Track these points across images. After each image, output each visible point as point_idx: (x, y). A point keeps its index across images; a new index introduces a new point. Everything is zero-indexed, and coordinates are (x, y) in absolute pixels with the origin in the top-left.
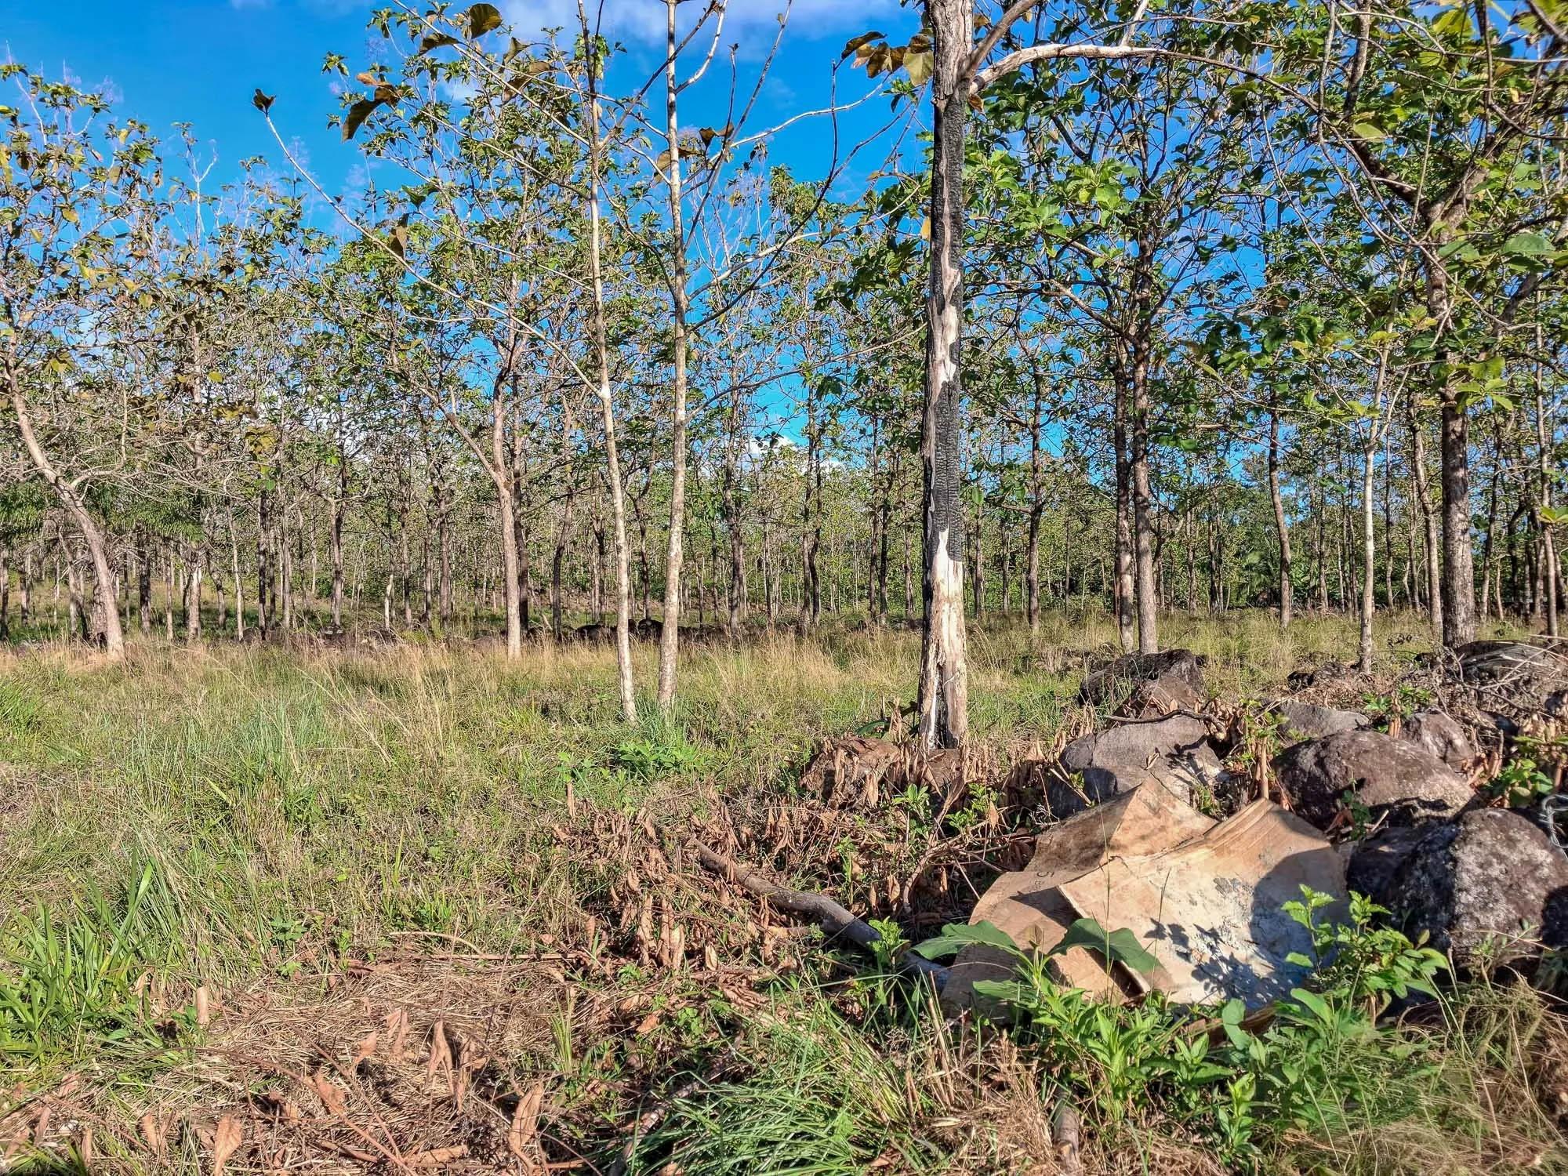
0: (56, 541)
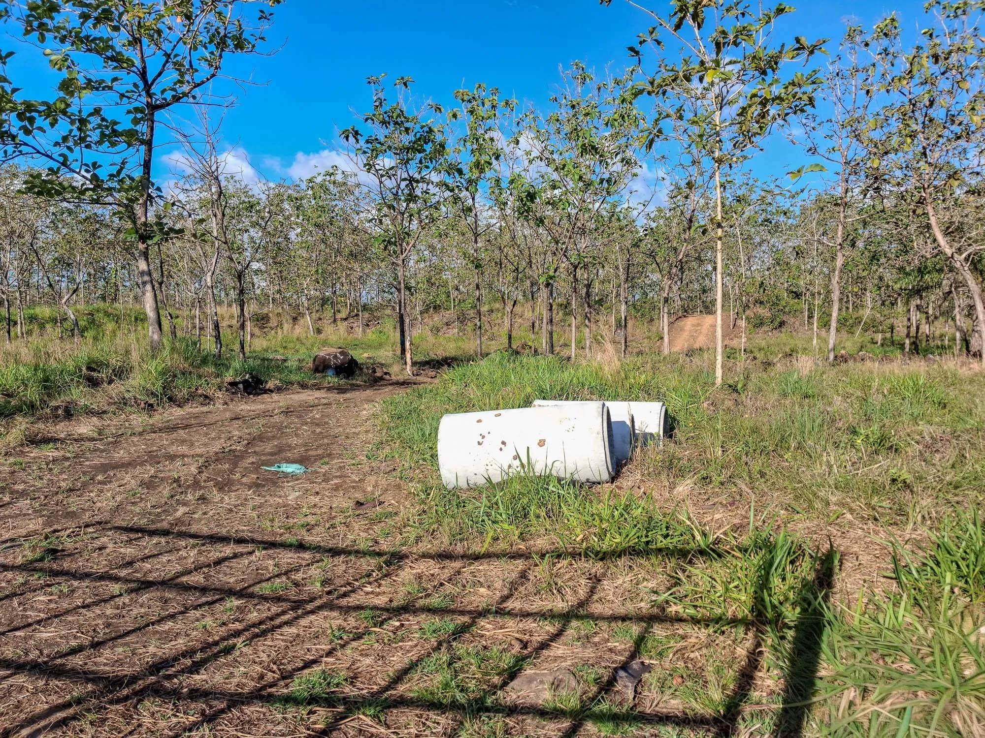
0: (951, 292)
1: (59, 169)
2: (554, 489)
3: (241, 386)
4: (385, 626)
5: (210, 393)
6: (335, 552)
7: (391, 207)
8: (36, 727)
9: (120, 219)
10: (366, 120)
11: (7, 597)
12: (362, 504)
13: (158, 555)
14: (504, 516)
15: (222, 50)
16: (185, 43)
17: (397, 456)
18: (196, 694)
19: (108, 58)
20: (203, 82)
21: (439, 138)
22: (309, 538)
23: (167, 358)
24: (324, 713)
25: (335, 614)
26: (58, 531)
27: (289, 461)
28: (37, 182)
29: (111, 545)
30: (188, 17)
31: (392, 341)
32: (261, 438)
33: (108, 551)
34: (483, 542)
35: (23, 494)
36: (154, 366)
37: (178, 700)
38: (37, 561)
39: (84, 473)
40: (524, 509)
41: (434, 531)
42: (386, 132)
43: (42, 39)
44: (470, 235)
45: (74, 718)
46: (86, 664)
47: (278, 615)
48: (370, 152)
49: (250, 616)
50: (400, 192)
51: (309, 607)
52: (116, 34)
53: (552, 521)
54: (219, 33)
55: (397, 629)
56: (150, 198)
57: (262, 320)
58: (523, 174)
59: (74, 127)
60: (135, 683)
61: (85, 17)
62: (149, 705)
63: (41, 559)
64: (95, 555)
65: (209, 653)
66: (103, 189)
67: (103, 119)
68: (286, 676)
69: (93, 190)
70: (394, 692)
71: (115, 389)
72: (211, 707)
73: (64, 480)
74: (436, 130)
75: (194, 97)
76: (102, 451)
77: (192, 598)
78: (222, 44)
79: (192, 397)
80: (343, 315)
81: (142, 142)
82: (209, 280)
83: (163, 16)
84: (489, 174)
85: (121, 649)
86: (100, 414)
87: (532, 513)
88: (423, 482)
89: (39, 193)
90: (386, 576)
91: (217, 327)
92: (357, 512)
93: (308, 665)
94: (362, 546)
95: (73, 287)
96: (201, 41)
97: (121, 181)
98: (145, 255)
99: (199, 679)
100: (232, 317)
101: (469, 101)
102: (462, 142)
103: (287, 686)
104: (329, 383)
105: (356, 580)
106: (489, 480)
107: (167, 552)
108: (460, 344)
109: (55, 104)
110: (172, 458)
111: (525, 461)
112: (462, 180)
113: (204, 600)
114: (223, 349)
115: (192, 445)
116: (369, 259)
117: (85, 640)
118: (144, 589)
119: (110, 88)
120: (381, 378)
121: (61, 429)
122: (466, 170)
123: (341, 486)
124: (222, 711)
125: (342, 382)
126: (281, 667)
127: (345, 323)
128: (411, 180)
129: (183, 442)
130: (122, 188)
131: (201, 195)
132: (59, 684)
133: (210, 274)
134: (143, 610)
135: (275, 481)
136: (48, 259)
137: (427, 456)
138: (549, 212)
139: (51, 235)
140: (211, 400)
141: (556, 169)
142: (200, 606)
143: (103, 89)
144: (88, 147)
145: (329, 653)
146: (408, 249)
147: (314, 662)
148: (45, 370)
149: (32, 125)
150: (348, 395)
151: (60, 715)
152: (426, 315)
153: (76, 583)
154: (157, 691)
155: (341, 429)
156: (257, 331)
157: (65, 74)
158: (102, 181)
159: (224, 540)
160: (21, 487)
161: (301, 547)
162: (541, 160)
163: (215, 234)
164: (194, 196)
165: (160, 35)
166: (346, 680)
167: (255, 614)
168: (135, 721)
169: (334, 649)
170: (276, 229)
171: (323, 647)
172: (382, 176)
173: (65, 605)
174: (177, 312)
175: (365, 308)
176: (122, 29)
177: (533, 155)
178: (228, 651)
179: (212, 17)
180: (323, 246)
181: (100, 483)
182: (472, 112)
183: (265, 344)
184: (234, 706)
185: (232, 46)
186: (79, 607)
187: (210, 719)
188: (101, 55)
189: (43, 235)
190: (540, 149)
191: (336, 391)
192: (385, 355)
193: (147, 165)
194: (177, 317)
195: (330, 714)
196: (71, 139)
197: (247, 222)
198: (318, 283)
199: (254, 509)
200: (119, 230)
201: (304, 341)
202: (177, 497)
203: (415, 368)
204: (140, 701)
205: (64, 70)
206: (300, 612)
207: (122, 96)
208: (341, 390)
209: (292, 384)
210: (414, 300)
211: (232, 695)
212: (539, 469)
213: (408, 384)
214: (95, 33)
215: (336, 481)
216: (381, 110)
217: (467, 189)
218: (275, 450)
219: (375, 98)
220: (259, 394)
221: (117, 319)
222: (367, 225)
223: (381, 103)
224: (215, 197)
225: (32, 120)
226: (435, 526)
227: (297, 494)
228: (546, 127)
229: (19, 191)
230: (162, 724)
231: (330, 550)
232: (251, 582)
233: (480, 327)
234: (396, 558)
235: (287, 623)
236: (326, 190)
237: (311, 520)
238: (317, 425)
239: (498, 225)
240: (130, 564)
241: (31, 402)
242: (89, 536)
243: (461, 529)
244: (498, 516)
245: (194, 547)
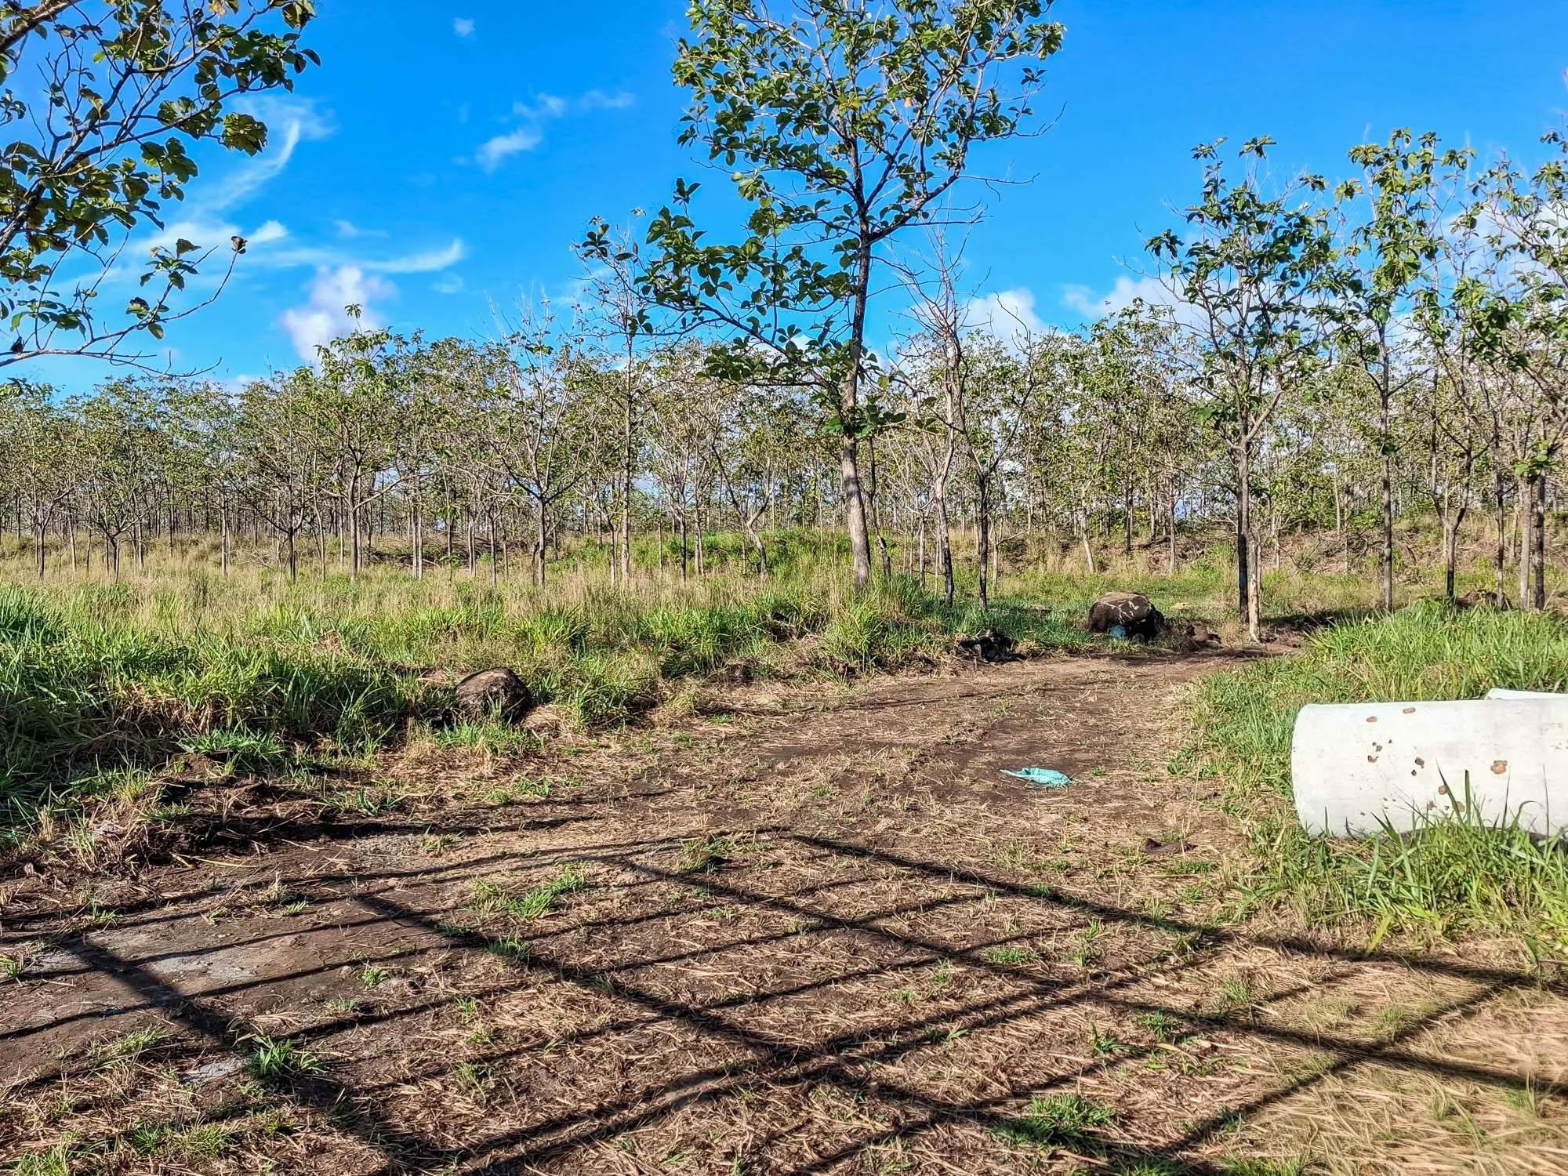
1: (747, 339)
2: (1522, 855)
3: (978, 647)
4: (1183, 1045)
5: (933, 656)
6: (1110, 915)
7: (1229, 356)
8: (682, 1093)
9: (821, 404)
10: (1190, 218)
11: (659, 915)
12: (1157, 845)
13: (849, 883)
14: (1415, 892)
15: (968, 139)
16: (915, 137)
17: (1220, 773)
18: (889, 1092)
19: (813, 174)
20: (939, 191)
21: (1317, 232)
22: (1067, 888)
23: (877, 604)
24: (1075, 1162)
25: (1102, 1011)
26: (726, 834)
27: (1044, 765)
28: (720, 359)
29: (788, 861)
30: (920, 98)
31: (1226, 582)
32: (1003, 727)
33: (784, 868)
34: (1371, 932)
35: (687, 780)
36: (858, 613)
37: (863, 1096)
38: (696, 871)
39: (762, 759)
40: (1457, 884)
41: (1279, 903)
42: (1225, 233)
43: (731, 160)
44: (1375, 396)
45: (727, 1092)
46: (747, 1022)
47: (1014, 999)
48: (1194, 268)
49: (971, 993)
50: (1246, 330)
51: (1063, 994)
52: (823, 137)
53: (1517, 913)
54: (963, 114)
55: (1205, 1052)
56: (861, 371)
57: (1014, 550)
58: (1483, 279)
59: (767, 279)
60: (808, 1060)
61: (783, 120)
62: (825, 1095)
63: (703, 870)
64: (768, 872)
65: (910, 1037)
66: (802, 364)
67: (805, 263)
68: (1021, 1093)
69: (789, 366)
70: (1194, 1155)
71: (807, 645)
72: (908, 1116)
73: (737, 766)
74: (1313, 220)
75: (926, 215)
76: (786, 730)
77: (891, 953)
78: (967, 132)
79: (908, 660)
80: (1143, 540)
81: (854, 291)
82: (938, 488)
83: (886, 102)
84: (1412, 283)
85: (792, 1010)
86: (787, 678)
87: (1473, 893)
88: (1264, 819)
89: (723, 375)
90: (1191, 964)
91: (948, 558)
92: (1150, 857)
93: (1054, 1082)
94: (1154, 911)
95: (760, 504)
96: (937, 131)
97: (825, 350)
98: (853, 453)
99: (893, 1071)
100: (971, 545)
101: (1379, 163)
102: (1362, 234)
103: (1020, 1108)
104: (1114, 648)
105: (1141, 964)
106: (1388, 828)
107: (861, 881)
108: (1351, 589)
109: (744, 248)
110: (875, 746)
111: (1460, 797)
112: (1361, 301)
113: (907, 958)
114: (957, 592)
115: (904, 730)
116: (1190, 447)
117: (749, 988)
118: (828, 929)
119: (814, 217)
120: (1203, 645)
121: (737, 697)
122: (1368, 282)
123: (1125, 813)
124: (923, 1125)
125: (1135, 648)
126: (1014, 1078)
127: (1146, 554)
128: (1266, 308)
129: (891, 724)
130: (825, 359)
131: (933, 364)
132: (713, 1043)
133: (940, 480)
134: (824, 959)
135: (1021, 794)
136: (733, 466)
137: (1275, 777)
138: (1538, 343)
139: (737, 434)
140: (934, 666)
141: (1554, 264)
142: (903, 966)
143: (805, 220)
144: (784, 305)
145: (1089, 1071)
146: (1257, 424)
147: (1065, 1080)
148: (722, 616)
149: (715, 281)
150: (1143, 670)
151: (711, 1085)
152: (1289, 538)
153: (742, 908)
154: (835, 1076)
155: (1129, 722)
156: (1007, 567)
157: (757, 204)
158: (801, 352)
159: (941, 872)
160: (686, 770)
161: (1056, 898)
162: (1522, 249)
163: (950, 420)
164: (922, 365)
165: (881, 131)
166: (1113, 1117)
167: (980, 991)
168: (802, 1114)
169: (1098, 1066)
170: (1041, 408)
171: (1081, 1059)
172: (1215, 306)
173: (727, 936)
174: (895, 539)
175: (1181, 527)
176: (831, 129)
177: (1505, 242)
178: (937, 1039)
179: (954, 93)
180: (1114, 430)
181: (781, 773)
182: (1382, 182)
183: (1018, 585)
184: (941, 1122)
185: (982, 130)
186: (743, 942)
187: (907, 1132)
188: (802, 170)
189: (729, 434)
190: (1521, 231)
191: (1124, 662)
192: (1212, 605)
193: (858, 324)
194: (894, 546)
195: (1083, 1166)
196: (763, 296)
197: (997, 399)
198: (1104, 488)
199: (987, 832)
200: (821, 422)
201: (1078, 582)
202: (879, 803)
203: (1263, 629)
204: (811, 1087)
205: (756, 198)
206: (1048, 999)
207: (830, 226)
208: (1133, 660)
209: (1054, 646)
210: (1267, 513)
211: (938, 1105)
212: (1490, 815)
213: (1250, 655)
214: (797, 141)
215: (1116, 804)
216: (1216, 199)
217: (1369, 315)
218: (1025, 746)
219: (1206, 180)
220: (1004, 661)
221: (814, 548)
222: (1189, 390)
223: (1215, 188)
224: (951, 364)
225: (715, 274)
226: (1281, 894)
227: (1054, 817)
228: (1533, 190)
229: (700, 374)
230: (840, 1125)
231: (1102, 911)
232: (976, 942)
233: (1390, 559)
234: (1212, 939)
235: (1027, 1013)
236: (1123, 340)
237: (1073, 859)
238: (1090, 713)
239: (1431, 374)
240: (811, 891)
241: (704, 658)
242: (762, 845)
243: (1330, 904)
244: (1402, 890)
245: (898, 877)
